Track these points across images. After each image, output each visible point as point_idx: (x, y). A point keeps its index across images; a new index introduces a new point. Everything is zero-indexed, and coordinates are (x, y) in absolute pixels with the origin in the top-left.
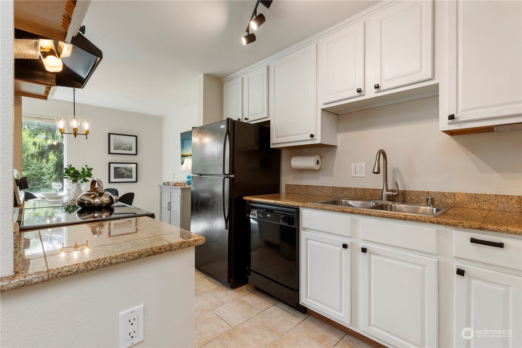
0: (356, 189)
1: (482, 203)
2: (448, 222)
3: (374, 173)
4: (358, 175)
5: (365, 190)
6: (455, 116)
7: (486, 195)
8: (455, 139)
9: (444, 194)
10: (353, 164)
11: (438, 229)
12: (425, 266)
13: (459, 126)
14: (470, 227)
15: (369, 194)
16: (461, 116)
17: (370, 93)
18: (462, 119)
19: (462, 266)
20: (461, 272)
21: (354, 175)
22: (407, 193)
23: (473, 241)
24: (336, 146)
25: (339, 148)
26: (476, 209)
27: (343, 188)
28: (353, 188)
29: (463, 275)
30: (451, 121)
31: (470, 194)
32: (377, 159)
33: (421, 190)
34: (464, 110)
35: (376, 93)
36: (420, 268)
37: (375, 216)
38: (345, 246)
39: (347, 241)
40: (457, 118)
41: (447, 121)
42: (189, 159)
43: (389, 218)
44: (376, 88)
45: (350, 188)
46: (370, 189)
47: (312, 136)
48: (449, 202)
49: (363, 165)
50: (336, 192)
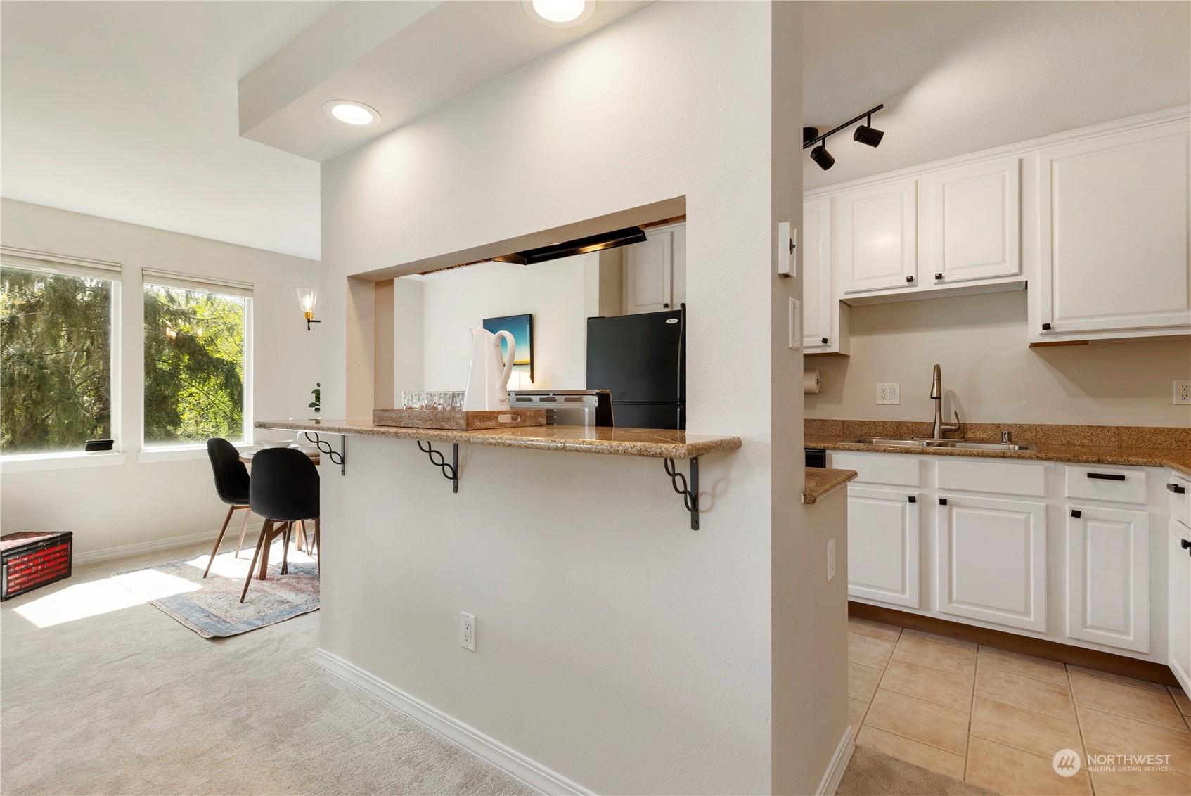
0: (884, 422)
1: (1073, 438)
2: (1060, 456)
3: (932, 398)
4: (886, 402)
5: (899, 424)
6: (1051, 326)
7: (1078, 427)
8: (1036, 352)
9: (1021, 427)
10: (878, 385)
11: (1046, 467)
12: (1030, 513)
13: (1054, 338)
14: (1087, 461)
15: (906, 431)
16: (1057, 325)
17: (926, 284)
18: (1059, 330)
19: (1077, 507)
20: (1076, 514)
21: (880, 402)
22: (968, 426)
23: (1090, 476)
24: (849, 356)
25: (852, 360)
26: (1064, 445)
27: (862, 422)
28: (880, 422)
29: (1079, 517)
30: (1045, 331)
31: (1056, 426)
32: (936, 378)
33: (988, 423)
34: (1061, 319)
35: (935, 284)
36: (1023, 517)
37: (959, 455)
38: (912, 500)
39: (914, 493)
40: (1053, 328)
41: (1040, 329)
42: (522, 373)
43: (980, 456)
44: (937, 278)
45: (874, 422)
46: (908, 422)
47: (825, 341)
48: (1029, 437)
49: (897, 386)
50: (849, 428)
